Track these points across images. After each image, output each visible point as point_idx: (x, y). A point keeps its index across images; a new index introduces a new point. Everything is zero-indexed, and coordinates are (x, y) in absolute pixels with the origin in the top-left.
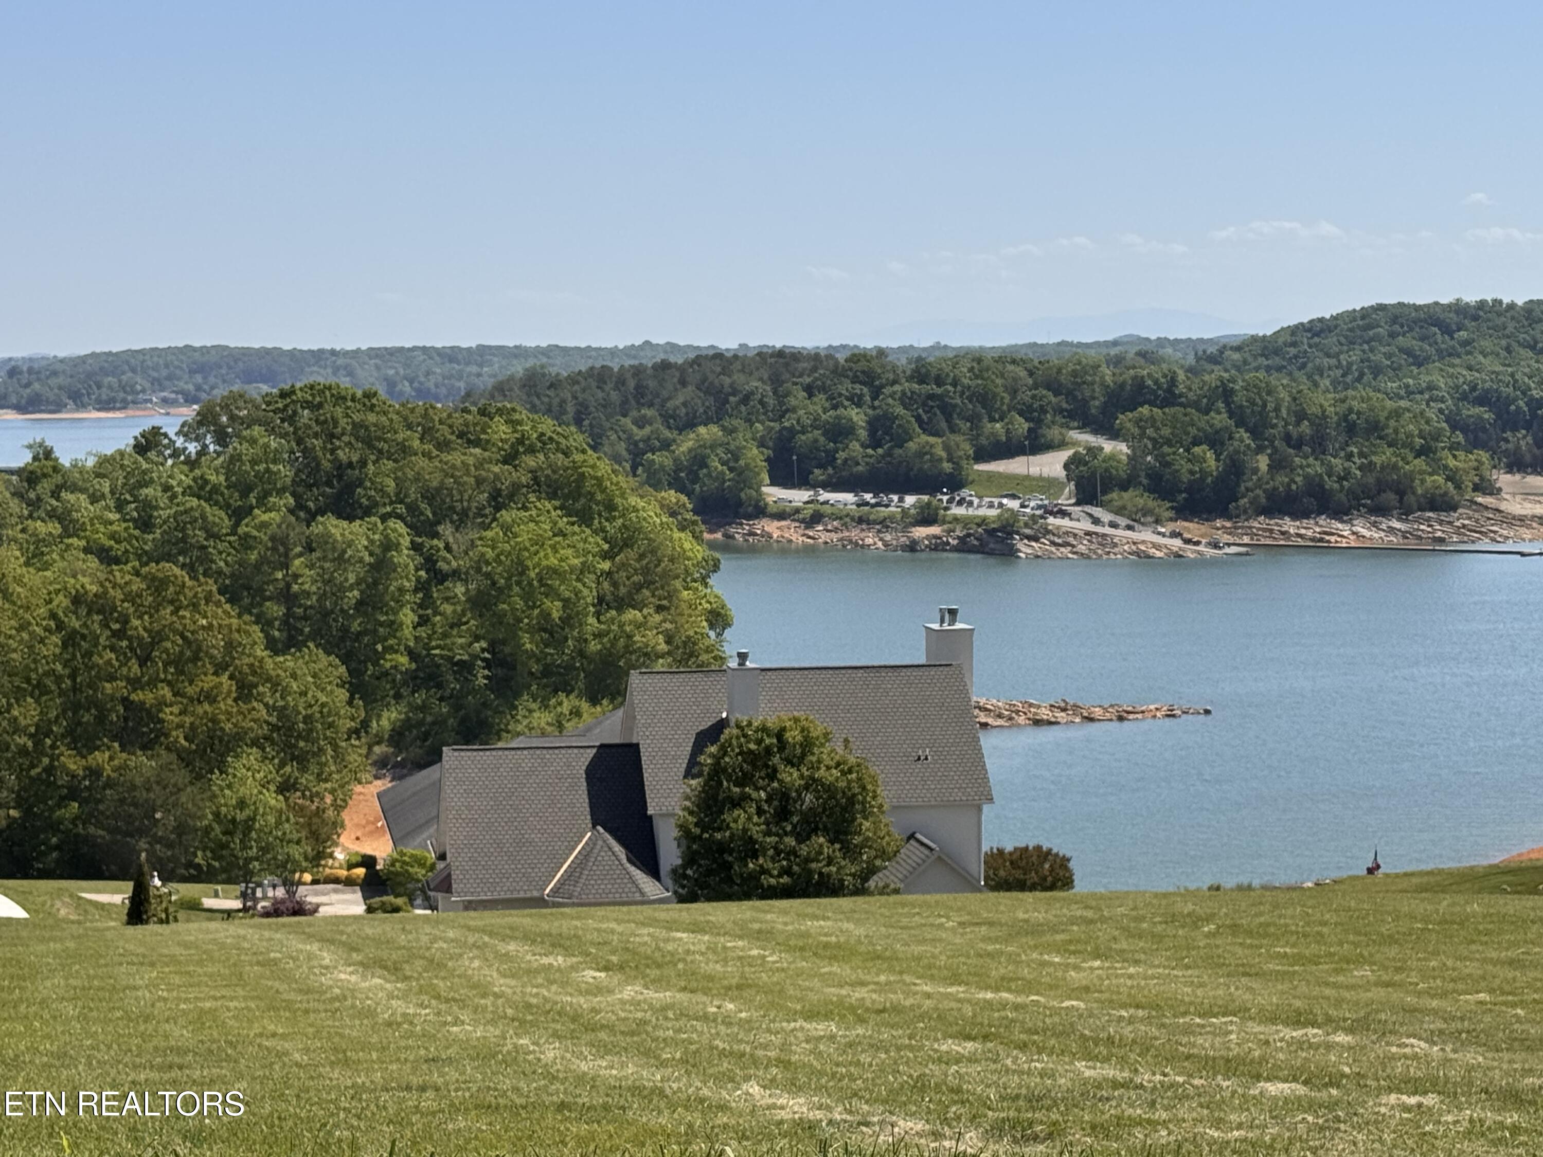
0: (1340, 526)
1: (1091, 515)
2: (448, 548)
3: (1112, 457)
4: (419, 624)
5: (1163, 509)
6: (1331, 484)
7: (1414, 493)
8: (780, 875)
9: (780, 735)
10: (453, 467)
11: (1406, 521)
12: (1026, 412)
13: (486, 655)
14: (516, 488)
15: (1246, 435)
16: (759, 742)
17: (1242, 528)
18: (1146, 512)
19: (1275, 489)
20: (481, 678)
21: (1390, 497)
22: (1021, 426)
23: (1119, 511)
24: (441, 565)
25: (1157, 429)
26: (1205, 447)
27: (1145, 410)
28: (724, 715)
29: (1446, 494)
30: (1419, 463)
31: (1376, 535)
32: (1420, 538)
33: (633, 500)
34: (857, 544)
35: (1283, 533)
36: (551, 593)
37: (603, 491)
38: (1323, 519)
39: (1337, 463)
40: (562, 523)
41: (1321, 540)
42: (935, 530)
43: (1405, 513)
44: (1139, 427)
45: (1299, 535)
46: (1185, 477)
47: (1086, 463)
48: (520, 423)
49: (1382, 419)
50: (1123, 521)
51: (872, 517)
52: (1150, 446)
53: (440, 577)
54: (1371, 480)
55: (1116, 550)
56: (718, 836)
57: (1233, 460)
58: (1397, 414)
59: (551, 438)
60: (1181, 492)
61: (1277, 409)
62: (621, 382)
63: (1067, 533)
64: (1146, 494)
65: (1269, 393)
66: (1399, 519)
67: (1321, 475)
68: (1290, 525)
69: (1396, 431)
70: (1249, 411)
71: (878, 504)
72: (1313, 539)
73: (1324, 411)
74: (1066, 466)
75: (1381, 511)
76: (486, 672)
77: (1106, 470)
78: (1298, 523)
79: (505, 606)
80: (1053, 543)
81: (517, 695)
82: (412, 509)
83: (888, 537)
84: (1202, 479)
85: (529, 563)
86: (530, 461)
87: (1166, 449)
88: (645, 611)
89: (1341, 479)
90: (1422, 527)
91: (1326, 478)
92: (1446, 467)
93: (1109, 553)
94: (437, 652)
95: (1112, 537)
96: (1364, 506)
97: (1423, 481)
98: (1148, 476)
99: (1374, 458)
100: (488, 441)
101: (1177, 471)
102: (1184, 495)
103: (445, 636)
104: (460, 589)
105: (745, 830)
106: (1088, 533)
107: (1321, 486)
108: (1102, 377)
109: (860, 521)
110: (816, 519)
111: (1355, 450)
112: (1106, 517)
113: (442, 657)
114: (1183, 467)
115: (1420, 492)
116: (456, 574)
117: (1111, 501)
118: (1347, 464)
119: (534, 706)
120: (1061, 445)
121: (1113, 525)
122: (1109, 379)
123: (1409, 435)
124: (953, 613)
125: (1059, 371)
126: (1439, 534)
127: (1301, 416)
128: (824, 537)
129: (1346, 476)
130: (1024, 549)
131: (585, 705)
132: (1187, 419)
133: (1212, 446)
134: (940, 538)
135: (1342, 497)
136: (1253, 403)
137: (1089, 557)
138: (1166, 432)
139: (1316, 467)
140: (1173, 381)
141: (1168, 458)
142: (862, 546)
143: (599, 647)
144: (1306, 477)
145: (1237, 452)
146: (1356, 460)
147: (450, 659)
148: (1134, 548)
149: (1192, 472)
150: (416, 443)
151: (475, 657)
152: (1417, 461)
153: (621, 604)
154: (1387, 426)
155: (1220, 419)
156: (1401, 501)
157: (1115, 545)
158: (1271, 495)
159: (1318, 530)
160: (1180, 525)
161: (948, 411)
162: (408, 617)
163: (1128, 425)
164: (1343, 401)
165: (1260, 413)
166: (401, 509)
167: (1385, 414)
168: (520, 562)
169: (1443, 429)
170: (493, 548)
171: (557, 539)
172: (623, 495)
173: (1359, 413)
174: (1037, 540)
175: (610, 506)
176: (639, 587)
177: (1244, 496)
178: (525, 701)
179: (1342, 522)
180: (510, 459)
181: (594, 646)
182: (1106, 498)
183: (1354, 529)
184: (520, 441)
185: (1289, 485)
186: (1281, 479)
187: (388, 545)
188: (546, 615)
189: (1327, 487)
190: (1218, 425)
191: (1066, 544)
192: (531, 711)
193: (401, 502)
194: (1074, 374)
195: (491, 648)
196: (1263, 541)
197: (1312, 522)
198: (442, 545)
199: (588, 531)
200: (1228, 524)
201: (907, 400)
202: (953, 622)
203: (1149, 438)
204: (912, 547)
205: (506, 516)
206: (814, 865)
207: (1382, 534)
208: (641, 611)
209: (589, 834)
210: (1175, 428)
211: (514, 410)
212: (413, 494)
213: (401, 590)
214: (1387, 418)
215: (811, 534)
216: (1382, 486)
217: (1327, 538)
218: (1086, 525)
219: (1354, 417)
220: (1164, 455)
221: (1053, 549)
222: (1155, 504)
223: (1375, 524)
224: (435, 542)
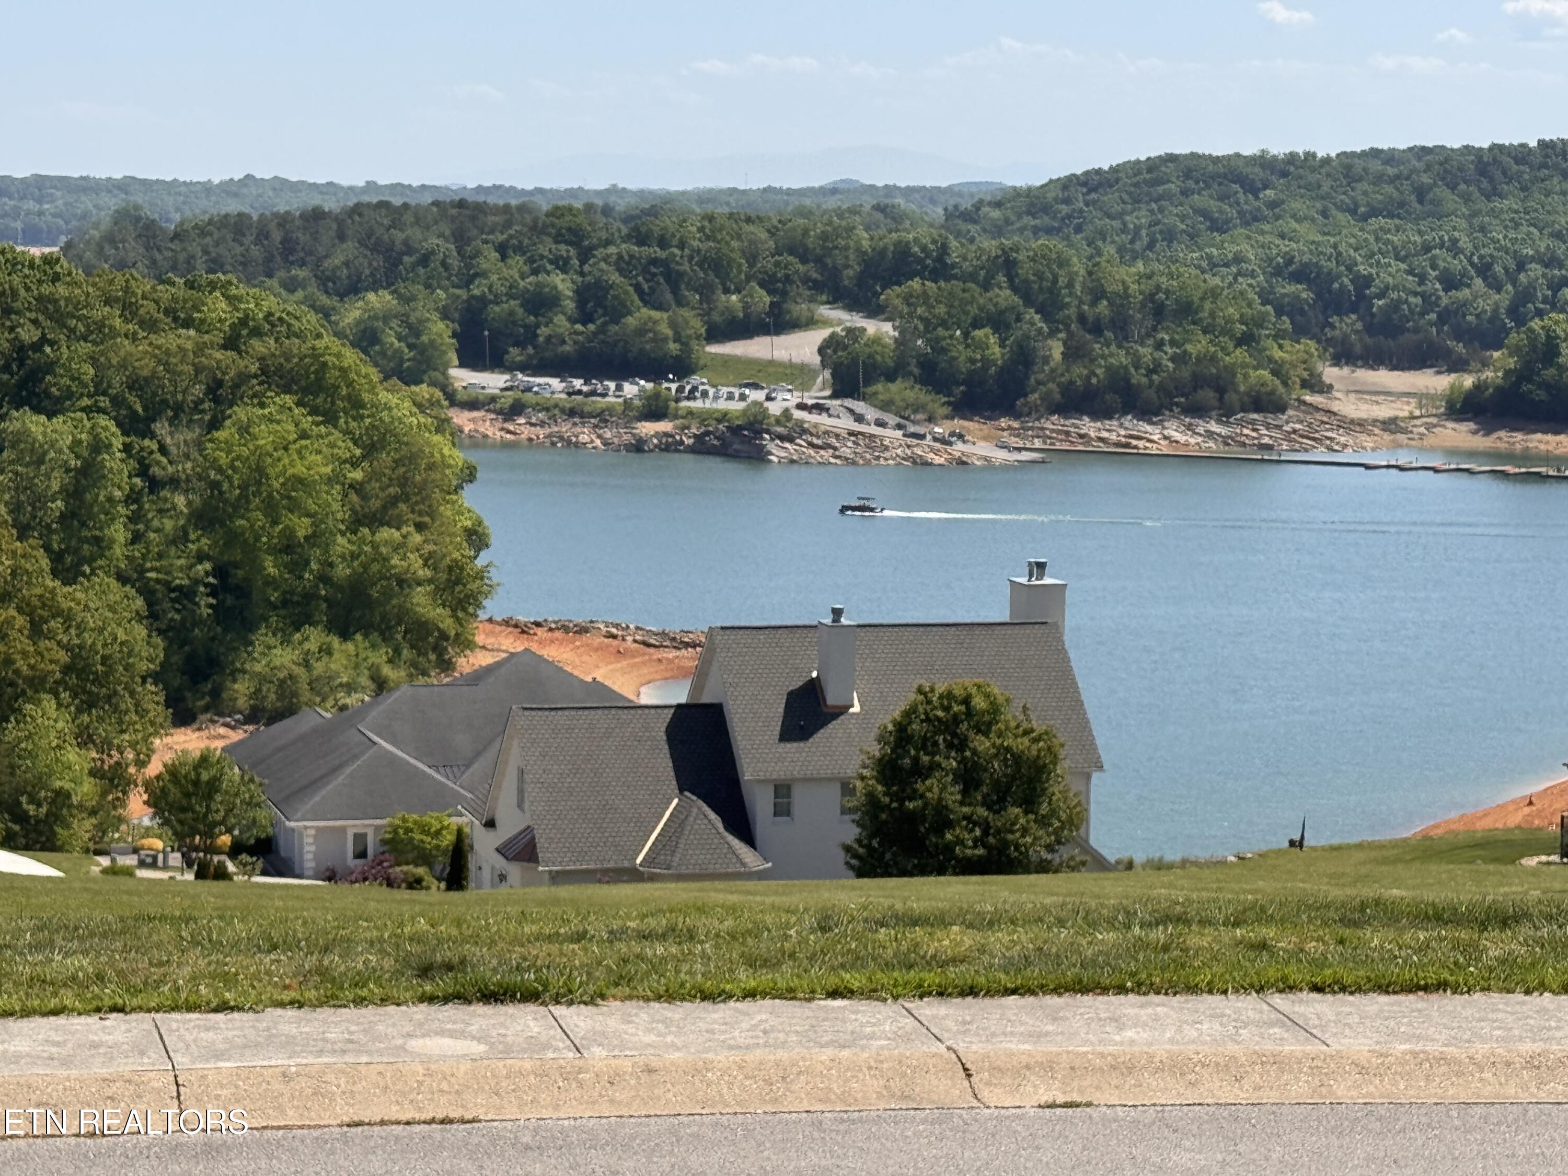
0: (1149, 428)
1: (851, 411)
2: (163, 450)
3: (877, 340)
4: (133, 542)
5: (937, 403)
6: (1139, 378)
7: (1237, 391)
8: (975, 847)
9: (966, 701)
10: (168, 353)
11: (1227, 424)
12: (768, 284)
13: (211, 580)
14: (243, 378)
15: (1037, 317)
16: (947, 709)
17: (1032, 428)
18: (918, 408)
19: (1071, 382)
20: (204, 605)
21: (1208, 395)
22: (762, 299)
23: (885, 406)
24: (155, 470)
25: (930, 307)
26: (988, 330)
27: (915, 284)
28: (815, 674)
29: (1272, 393)
30: (1240, 354)
31: (1192, 441)
32: (1244, 445)
33: (384, 396)
34: (569, 442)
35: (1082, 436)
36: (294, 506)
37: (350, 384)
38: (1128, 420)
39: (1146, 352)
40: (306, 422)
41: (1127, 445)
42: (664, 426)
43: (1225, 414)
44: (909, 305)
45: (1101, 439)
46: (963, 366)
47: (845, 348)
48: (239, 299)
49: (1195, 299)
50: (892, 419)
51: (587, 409)
52: (921, 327)
53: (154, 485)
54: (1185, 373)
55: (887, 454)
56: (911, 805)
57: (1021, 347)
58: (1214, 294)
59: (280, 319)
60: (959, 384)
61: (1070, 285)
62: (263, 235)
63: (827, 433)
64: (918, 386)
65: (1060, 265)
66: (1219, 422)
67: (1126, 367)
68: (1089, 427)
69: (1212, 315)
70: (1036, 286)
71: (593, 393)
72: (1118, 444)
73: (1126, 288)
74: (821, 351)
75: (1197, 410)
76: (212, 601)
77: (870, 356)
78: (1099, 424)
79: (243, 522)
80: (811, 445)
81: (251, 627)
82: (117, 402)
83: (608, 435)
84: (985, 368)
85: (270, 471)
86: (258, 346)
87: (941, 331)
88: (405, 530)
89: (1150, 372)
90: (1246, 431)
91: (1132, 370)
92: (1270, 359)
93: (878, 458)
94: (150, 575)
95: (882, 438)
96: (1177, 404)
97: (1246, 376)
98: (920, 364)
99: (1189, 347)
100: (202, 321)
101: (955, 358)
102: (962, 388)
103: (160, 556)
104: (180, 501)
105: (940, 799)
106: (852, 433)
107: (1127, 380)
108: (858, 242)
109: (572, 413)
110: (515, 410)
111: (1167, 337)
112: (871, 414)
113: (158, 581)
114: (961, 355)
115: (1242, 388)
116: (174, 483)
117: (876, 393)
118: (1158, 354)
119: (272, 641)
120: (810, 323)
121: (880, 424)
122: (866, 244)
123: (1229, 321)
124: (1041, 566)
125: (806, 232)
126: (1266, 440)
127: (1098, 294)
128: (527, 432)
129: (1156, 368)
130: (777, 451)
131: (335, 641)
132: (966, 295)
133: (996, 330)
134: (672, 436)
135: (1152, 394)
136: (1040, 277)
137: (854, 463)
138: (941, 310)
139: (1120, 358)
140: (944, 249)
141: (944, 343)
142: (576, 445)
143: (348, 571)
144: (1108, 368)
145: (1027, 337)
146: (1167, 348)
147: (167, 584)
148: (909, 452)
149: (972, 361)
150: (118, 322)
151: (196, 582)
152: (1238, 351)
153: (375, 520)
154: (1200, 308)
155: (1004, 296)
156: (1221, 399)
157: (886, 448)
158: (1067, 389)
159: (1123, 432)
160: (958, 424)
161: (674, 280)
162: (119, 533)
163: (897, 302)
164: (1149, 277)
165: (1051, 291)
166: (104, 402)
167: (1199, 294)
168: (260, 470)
169: (1268, 313)
170: (228, 452)
171: (303, 442)
172: (372, 390)
173: (1167, 292)
174: (791, 440)
175: (356, 403)
176: (393, 501)
177: (1033, 391)
178: (262, 637)
179: (1151, 423)
180: (231, 343)
181: (342, 571)
182: (870, 390)
183: (1166, 432)
184: (243, 322)
185: (1088, 378)
186: (1079, 371)
187: (98, 446)
188: (289, 533)
189: (1134, 381)
190: (1003, 304)
191: (829, 446)
192: (269, 648)
193: (104, 394)
194: (824, 237)
195: (220, 571)
196: (1058, 446)
197: (1115, 423)
198: (155, 447)
199: (337, 434)
200: (1016, 425)
201: (623, 265)
202: (1041, 576)
203: (920, 318)
204: (638, 447)
205: (241, 413)
206: (1010, 837)
207: (1200, 439)
208: (398, 529)
209: (676, 801)
210: (952, 306)
211: (230, 283)
212: (117, 381)
213: (110, 499)
214: (1202, 299)
215: (511, 428)
216: (1198, 381)
217: (1134, 442)
218: (846, 423)
219: (1162, 296)
220: (938, 340)
221: (811, 452)
222: (929, 398)
223: (1189, 427)
224: (147, 442)
